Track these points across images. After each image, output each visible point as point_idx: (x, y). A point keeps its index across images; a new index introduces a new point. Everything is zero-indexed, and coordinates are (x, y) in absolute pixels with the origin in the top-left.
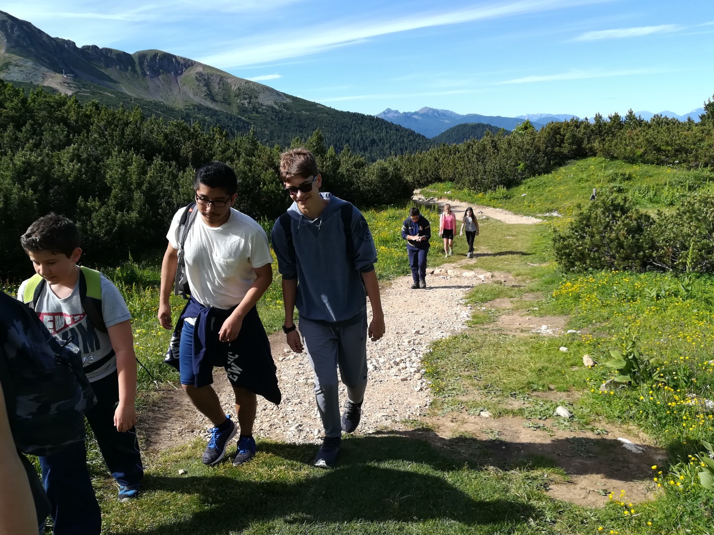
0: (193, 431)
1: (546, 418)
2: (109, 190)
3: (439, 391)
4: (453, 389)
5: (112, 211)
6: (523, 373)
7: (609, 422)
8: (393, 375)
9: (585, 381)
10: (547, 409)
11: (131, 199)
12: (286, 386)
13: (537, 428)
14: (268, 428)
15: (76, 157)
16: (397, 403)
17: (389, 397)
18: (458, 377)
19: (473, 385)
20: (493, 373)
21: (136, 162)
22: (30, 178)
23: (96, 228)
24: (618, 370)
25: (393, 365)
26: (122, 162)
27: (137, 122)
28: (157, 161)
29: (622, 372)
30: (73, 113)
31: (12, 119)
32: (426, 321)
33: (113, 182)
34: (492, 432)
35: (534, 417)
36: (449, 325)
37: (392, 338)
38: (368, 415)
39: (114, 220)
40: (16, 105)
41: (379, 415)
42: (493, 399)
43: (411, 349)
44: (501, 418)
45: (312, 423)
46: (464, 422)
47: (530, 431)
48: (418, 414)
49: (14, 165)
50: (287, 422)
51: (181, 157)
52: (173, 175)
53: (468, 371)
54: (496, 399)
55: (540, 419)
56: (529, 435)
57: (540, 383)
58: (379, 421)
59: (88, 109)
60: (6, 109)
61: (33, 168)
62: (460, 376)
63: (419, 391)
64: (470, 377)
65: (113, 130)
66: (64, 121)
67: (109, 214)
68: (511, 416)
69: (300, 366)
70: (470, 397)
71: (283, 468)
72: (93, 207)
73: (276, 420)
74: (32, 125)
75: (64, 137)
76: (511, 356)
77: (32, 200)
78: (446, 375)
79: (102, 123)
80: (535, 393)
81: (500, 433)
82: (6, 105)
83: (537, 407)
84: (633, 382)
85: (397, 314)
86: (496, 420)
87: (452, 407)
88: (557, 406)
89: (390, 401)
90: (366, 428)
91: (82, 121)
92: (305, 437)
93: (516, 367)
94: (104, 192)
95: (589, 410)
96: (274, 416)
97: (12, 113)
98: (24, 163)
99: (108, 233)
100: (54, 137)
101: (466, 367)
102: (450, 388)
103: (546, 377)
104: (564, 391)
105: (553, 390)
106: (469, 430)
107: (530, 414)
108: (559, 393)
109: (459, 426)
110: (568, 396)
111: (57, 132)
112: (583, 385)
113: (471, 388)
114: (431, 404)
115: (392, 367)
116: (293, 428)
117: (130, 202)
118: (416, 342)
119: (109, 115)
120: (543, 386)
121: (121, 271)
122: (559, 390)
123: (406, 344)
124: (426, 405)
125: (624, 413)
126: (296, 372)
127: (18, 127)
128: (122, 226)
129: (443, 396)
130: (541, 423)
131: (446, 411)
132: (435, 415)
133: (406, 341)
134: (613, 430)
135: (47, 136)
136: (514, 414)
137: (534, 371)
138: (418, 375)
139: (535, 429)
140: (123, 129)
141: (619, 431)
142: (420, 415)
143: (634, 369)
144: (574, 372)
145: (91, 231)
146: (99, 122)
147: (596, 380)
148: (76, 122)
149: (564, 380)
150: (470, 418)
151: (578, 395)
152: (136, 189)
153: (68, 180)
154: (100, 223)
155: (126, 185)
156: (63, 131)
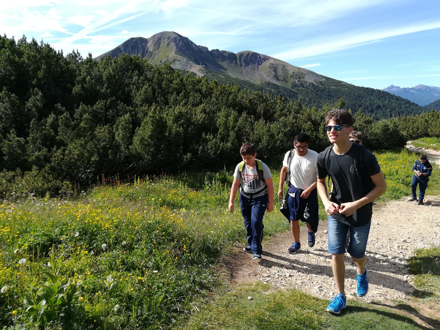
0: (256, 276)
2: (218, 129)
3: (421, 286)
4: (432, 286)
8: (385, 267)
11: (228, 135)
14: (300, 284)
15: (204, 111)
16: (388, 287)
17: (382, 281)
21: (233, 115)
22: (181, 121)
23: (209, 150)
26: (226, 115)
27: (235, 92)
28: (244, 115)
30: (204, 87)
31: (176, 89)
32: (412, 234)
33: (220, 125)
36: (429, 240)
37: (386, 242)
39: (219, 147)
40: (178, 82)
41: (375, 292)
43: (399, 252)
45: (329, 287)
48: (404, 298)
49: (175, 113)
50: (313, 283)
51: (257, 113)
52: (252, 123)
58: (375, 296)
59: (212, 85)
60: (173, 84)
61: (183, 115)
63: (405, 282)
65: (223, 96)
66: (200, 91)
67: (217, 143)
71: (311, 311)
72: (209, 138)
73: (306, 280)
74: (184, 93)
75: (199, 100)
77: (181, 133)
79: (218, 93)
82: (174, 82)
85: (389, 226)
89: (383, 284)
90: (365, 299)
91: (208, 92)
92: (324, 295)
94: (215, 131)
96: (304, 277)
97: (176, 86)
98: (179, 112)
99: (215, 153)
100: (194, 99)
109: (435, 313)
111: (196, 97)
114: (414, 293)
116: (316, 288)
117: (228, 137)
118: (404, 247)
119: (222, 88)
121: (219, 175)
123: (396, 247)
124: (410, 293)
127: (178, 94)
128: (222, 150)
129: (424, 290)
131: (425, 300)
132: (417, 301)
133: (396, 245)
135: (191, 99)
140: (228, 96)
145: (207, 151)
146: (216, 92)
148: (206, 91)
152: (231, 130)
153: (198, 123)
154: (212, 148)
155: (226, 127)
156: (199, 96)
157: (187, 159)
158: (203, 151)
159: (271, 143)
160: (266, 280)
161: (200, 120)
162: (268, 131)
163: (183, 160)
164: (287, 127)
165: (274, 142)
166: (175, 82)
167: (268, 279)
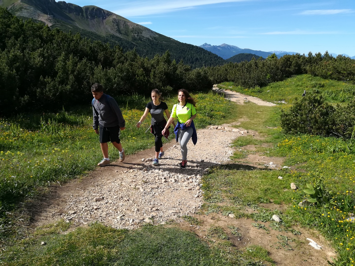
0: (61, 214)
1: (266, 221)
2: (57, 73)
3: (208, 199)
5: (57, 84)
6: (256, 191)
7: (302, 227)
8: (185, 186)
9: (290, 199)
10: (267, 215)
11: (68, 79)
12: (124, 188)
13: (260, 227)
14: (104, 216)
15: (42, 55)
16: (183, 204)
17: (179, 200)
18: (220, 191)
19: (227, 196)
20: (240, 189)
21: (71, 60)
22: (16, 64)
23: (48, 92)
24: (310, 195)
25: (186, 180)
26: (64, 59)
27: (77, 40)
28: (84, 60)
29: (312, 196)
31: (14, 34)
32: (209, 154)
33: (59, 69)
34: (234, 228)
35: (259, 220)
36: (221, 158)
38: (164, 211)
39: (57, 89)
40: (17, 27)
41: (170, 212)
42: (237, 206)
44: (240, 219)
45: (131, 215)
46: (219, 220)
47: (255, 229)
48: (193, 212)
49: (8, 57)
50: (117, 212)
51: (98, 59)
52: (92, 68)
53: (226, 187)
54: (239, 206)
55: (263, 221)
56: (255, 232)
57: (265, 198)
58: (169, 215)
59: (53, 32)
60: (11, 28)
61: (18, 59)
62: (221, 190)
63: (197, 198)
64: (226, 191)
65: (65, 43)
66: (40, 36)
67: (55, 86)
68: (246, 218)
69: (135, 177)
70: (225, 204)
71: (102, 247)
72: (47, 81)
73: (111, 211)
74: (23, 38)
75: (39, 45)
76: (251, 180)
77: (14, 76)
78: (213, 189)
79: (60, 39)
80: (261, 205)
81: (238, 229)
83: (262, 214)
84: (318, 203)
86: (237, 220)
87: (213, 210)
88: (273, 214)
89: (179, 202)
90: (161, 220)
91: (49, 38)
92: (124, 224)
93: (253, 187)
94: (54, 75)
95: (291, 218)
96: (111, 208)
97: (14, 31)
98: (13, 56)
99: (54, 95)
100: (34, 44)
101: (225, 185)
102: (214, 197)
103: (269, 195)
104: (278, 204)
105: (272, 203)
106: (221, 225)
107: (257, 218)
108: (275, 205)
109: (215, 222)
110: (280, 207)
111: (35, 42)
112: (289, 201)
113: (226, 198)
114: (202, 206)
115: (185, 181)
116: (118, 217)
118: (201, 167)
119: (63, 35)
120: (267, 200)
121: (59, 115)
122: (276, 203)
124: (199, 207)
125: (311, 222)
126: (131, 181)
127: (16, 38)
128: (61, 93)
129: (209, 202)
130: (263, 224)
131: (209, 211)
132: (203, 213)
134: (304, 232)
135: (30, 44)
136: (248, 217)
137: (263, 190)
138: (198, 187)
139: (259, 228)
140: (70, 43)
141: (308, 233)
142: (194, 213)
143: (319, 195)
144: (284, 192)
145: (45, 94)
146: (58, 39)
147: (297, 199)
148: (46, 37)
149: (279, 197)
150: (223, 217)
151: (286, 207)
152: (71, 73)
153: (36, 66)
154: (50, 90)
155: (65, 71)
156: (39, 42)
157: (24, 101)
158: (42, 93)
159: (108, 85)
160: (69, 218)
161: (37, 64)
162: (106, 75)
163: (21, 102)
164: (123, 72)
165: (111, 85)
166: (12, 26)
167: (73, 216)
